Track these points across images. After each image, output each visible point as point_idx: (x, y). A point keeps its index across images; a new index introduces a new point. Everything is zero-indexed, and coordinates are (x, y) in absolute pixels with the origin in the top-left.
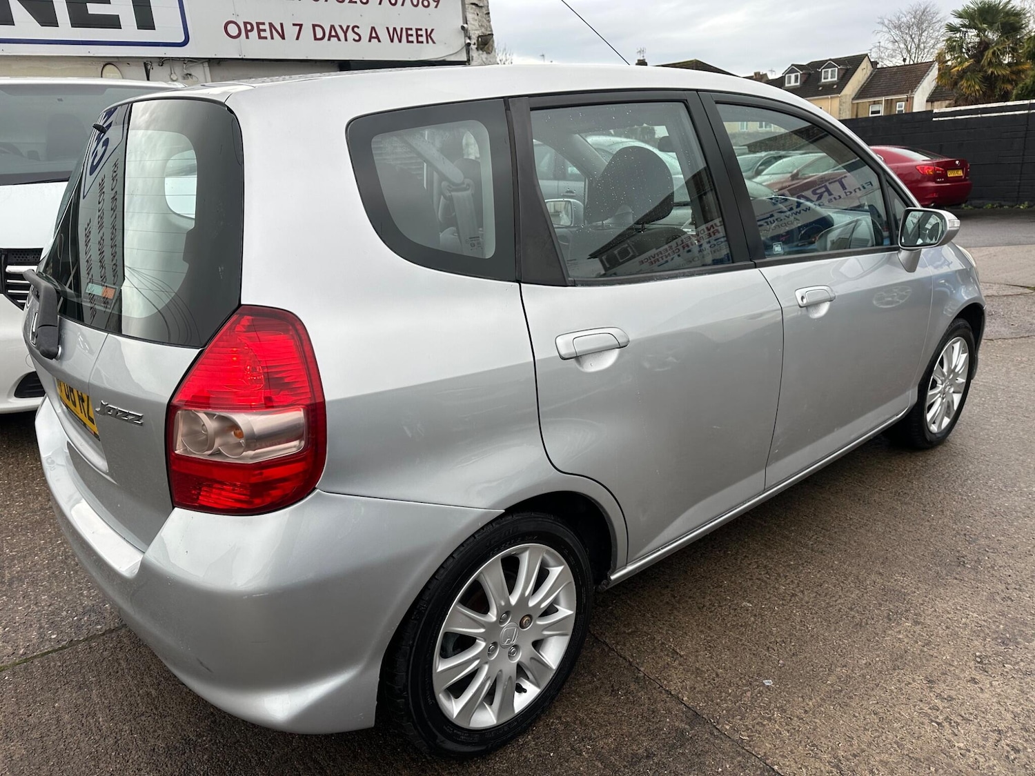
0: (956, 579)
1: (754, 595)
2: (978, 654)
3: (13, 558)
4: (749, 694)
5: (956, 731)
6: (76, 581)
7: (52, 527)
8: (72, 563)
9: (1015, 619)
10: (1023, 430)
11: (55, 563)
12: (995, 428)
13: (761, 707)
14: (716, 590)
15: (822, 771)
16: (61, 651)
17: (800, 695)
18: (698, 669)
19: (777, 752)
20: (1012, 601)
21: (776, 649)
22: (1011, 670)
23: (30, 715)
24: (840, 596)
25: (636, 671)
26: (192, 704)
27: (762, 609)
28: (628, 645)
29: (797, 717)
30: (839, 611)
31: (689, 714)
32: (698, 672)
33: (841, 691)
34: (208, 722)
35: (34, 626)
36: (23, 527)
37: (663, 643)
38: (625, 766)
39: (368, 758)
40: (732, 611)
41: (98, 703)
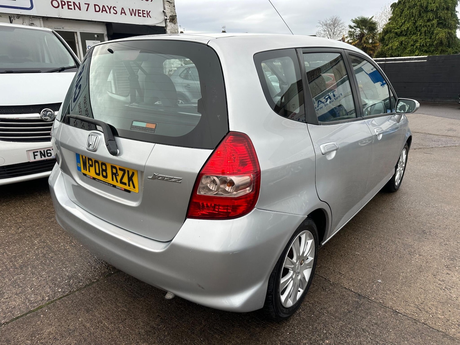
0: (426, 238)
1: (358, 250)
2: (445, 264)
3: (15, 257)
4: (375, 286)
5: (450, 291)
6: (56, 265)
7: (28, 241)
8: (49, 257)
9: (451, 252)
10: (423, 184)
11: (39, 257)
12: (413, 183)
13: (381, 290)
14: (343, 249)
15: (413, 310)
16: (68, 296)
17: (393, 284)
18: (352, 278)
19: (395, 305)
20: (448, 245)
21: (376, 268)
22: (458, 269)
23: (69, 326)
24: (389, 247)
25: (329, 281)
26: (147, 312)
27: (363, 254)
28: (321, 272)
29: (396, 292)
30: (392, 252)
31: (357, 295)
32: (352, 279)
33: (406, 281)
34: (159, 319)
35: (46, 286)
36: (12, 242)
37: (334, 270)
38: (343, 317)
39: (239, 326)
40: (353, 256)
41: (101, 317)
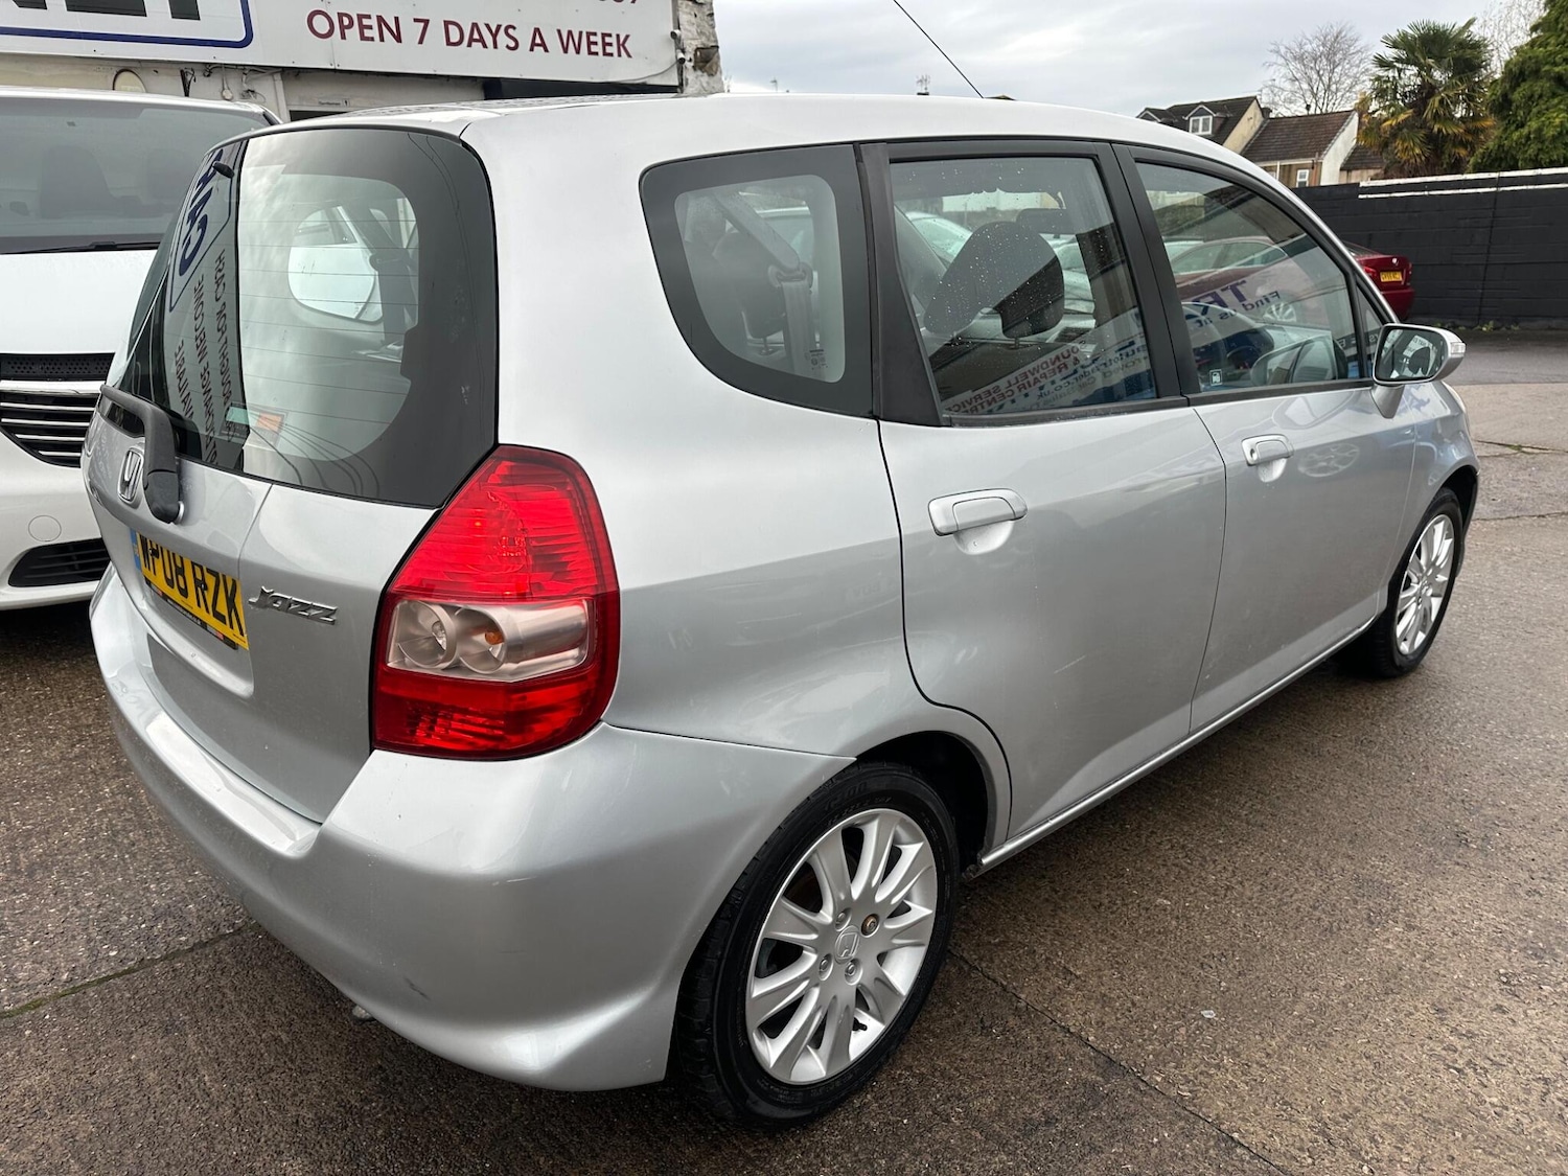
0: (1458, 864)
1: (1171, 889)
2: (1502, 971)
3: (28, 835)
4: (1183, 1031)
5: (1484, 1080)
6: (135, 870)
7: (84, 786)
8: (125, 841)
9: (1547, 922)
10: (1526, 652)
11: (97, 841)
12: (1487, 647)
13: (1202, 1049)
14: (1115, 881)
15: (1302, 1140)
16: (128, 976)
17: (1257, 1032)
18: (1105, 995)
19: (1235, 1113)
20: (1541, 895)
21: (1213, 965)
22: (1551, 993)
23: (94, 1073)
24: (1296, 889)
25: (1014, 999)
26: (348, 1053)
27: (1185, 907)
28: (997, 961)
29: (1257, 1063)
30: (1298, 910)
31: (1101, 1060)
32: (1105, 1000)
33: (1314, 1026)
34: (376, 1080)
35: (79, 938)
36: (38, 787)
37: (1047, 959)
38: (1016, 1137)
39: (630, 1131)
40: (1143, 912)
41: (199, 1054)
